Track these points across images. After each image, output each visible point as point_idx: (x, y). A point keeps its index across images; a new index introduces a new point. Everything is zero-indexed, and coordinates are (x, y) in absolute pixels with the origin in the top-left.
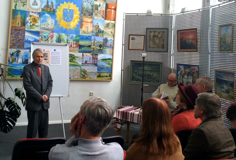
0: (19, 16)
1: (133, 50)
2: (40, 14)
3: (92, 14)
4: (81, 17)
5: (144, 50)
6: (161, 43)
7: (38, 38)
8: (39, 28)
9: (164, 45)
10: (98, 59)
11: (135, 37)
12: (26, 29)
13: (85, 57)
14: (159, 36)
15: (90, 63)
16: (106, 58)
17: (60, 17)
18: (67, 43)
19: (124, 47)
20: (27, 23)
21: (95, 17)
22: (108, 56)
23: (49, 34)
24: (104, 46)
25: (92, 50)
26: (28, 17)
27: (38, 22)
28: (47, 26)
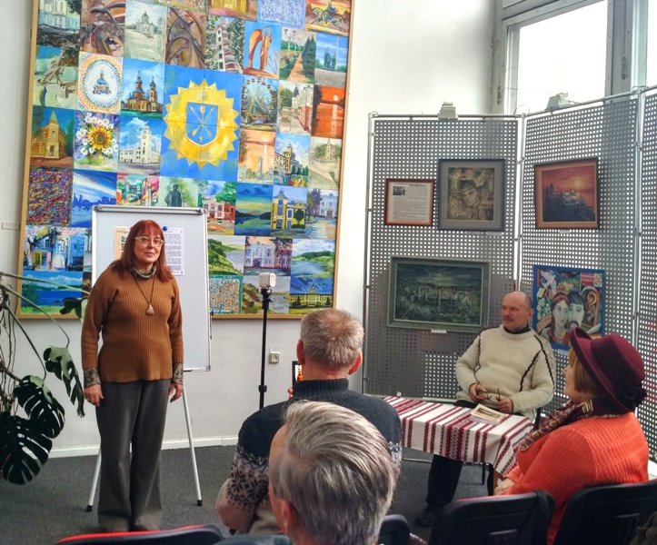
0: (53, 126)
1: (400, 225)
2: (117, 121)
3: (274, 120)
4: (241, 127)
5: (432, 226)
6: (483, 202)
7: (111, 193)
8: (114, 161)
9: (491, 211)
10: (293, 254)
11: (406, 186)
12: (76, 166)
13: (253, 248)
14: (479, 182)
15: (268, 265)
16: (317, 251)
17: (179, 127)
18: (201, 206)
19: (373, 217)
20: (77, 146)
21: (283, 129)
22: (322, 245)
23: (146, 180)
24: (309, 215)
25: (275, 226)
26: (81, 129)
27: (110, 145)
28: (138, 156)
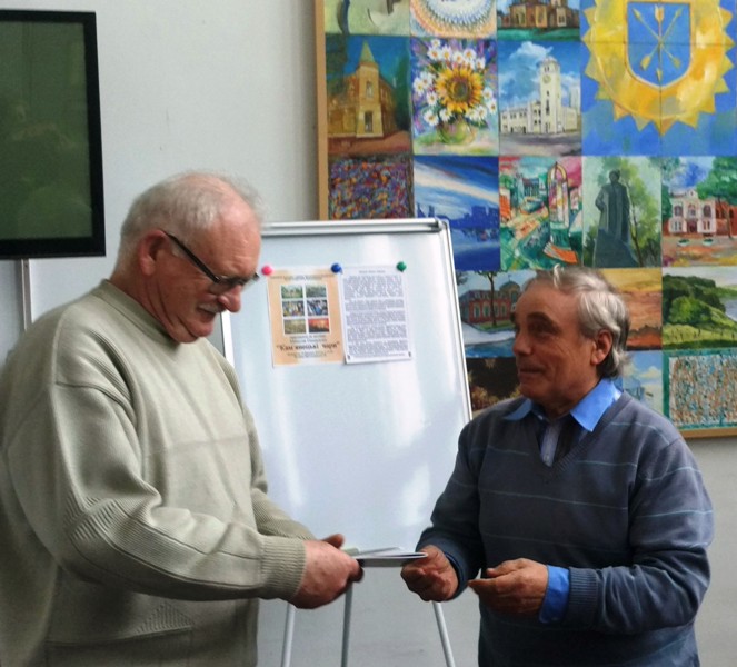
0: (368, 72)
2: (493, 51)
7: (489, 197)
8: (492, 133)
12: (418, 149)
17: (614, 54)
20: (416, 110)
23: (556, 166)
26: (423, 75)
27: (481, 102)
28: (538, 118)
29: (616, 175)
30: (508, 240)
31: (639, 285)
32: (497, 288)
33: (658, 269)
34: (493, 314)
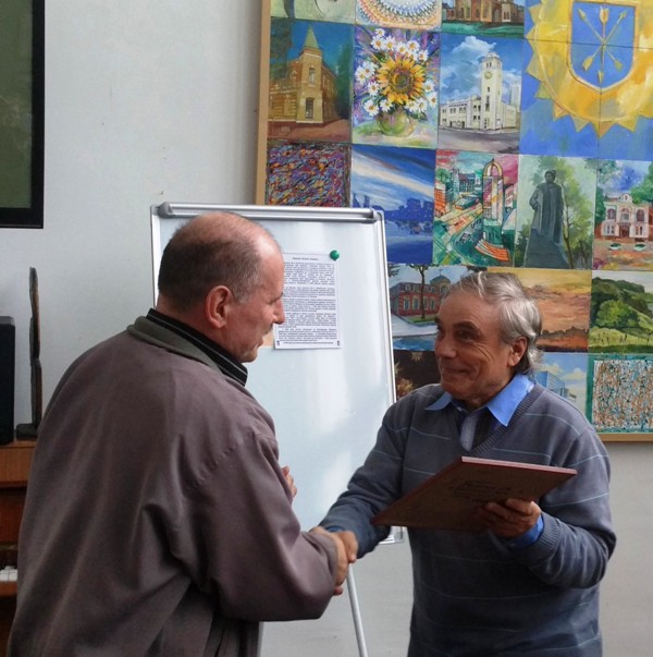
0: (311, 58)
2: (436, 44)
7: (425, 190)
8: (431, 126)
12: (357, 139)
20: (357, 99)
23: (493, 162)
26: (365, 64)
27: (422, 95)
28: (477, 114)
29: (552, 175)
30: (442, 234)
31: (569, 286)
32: (427, 282)
33: (587, 272)
34: (422, 307)
